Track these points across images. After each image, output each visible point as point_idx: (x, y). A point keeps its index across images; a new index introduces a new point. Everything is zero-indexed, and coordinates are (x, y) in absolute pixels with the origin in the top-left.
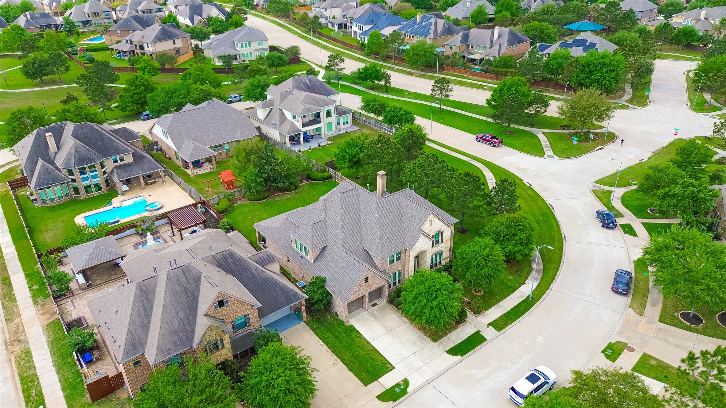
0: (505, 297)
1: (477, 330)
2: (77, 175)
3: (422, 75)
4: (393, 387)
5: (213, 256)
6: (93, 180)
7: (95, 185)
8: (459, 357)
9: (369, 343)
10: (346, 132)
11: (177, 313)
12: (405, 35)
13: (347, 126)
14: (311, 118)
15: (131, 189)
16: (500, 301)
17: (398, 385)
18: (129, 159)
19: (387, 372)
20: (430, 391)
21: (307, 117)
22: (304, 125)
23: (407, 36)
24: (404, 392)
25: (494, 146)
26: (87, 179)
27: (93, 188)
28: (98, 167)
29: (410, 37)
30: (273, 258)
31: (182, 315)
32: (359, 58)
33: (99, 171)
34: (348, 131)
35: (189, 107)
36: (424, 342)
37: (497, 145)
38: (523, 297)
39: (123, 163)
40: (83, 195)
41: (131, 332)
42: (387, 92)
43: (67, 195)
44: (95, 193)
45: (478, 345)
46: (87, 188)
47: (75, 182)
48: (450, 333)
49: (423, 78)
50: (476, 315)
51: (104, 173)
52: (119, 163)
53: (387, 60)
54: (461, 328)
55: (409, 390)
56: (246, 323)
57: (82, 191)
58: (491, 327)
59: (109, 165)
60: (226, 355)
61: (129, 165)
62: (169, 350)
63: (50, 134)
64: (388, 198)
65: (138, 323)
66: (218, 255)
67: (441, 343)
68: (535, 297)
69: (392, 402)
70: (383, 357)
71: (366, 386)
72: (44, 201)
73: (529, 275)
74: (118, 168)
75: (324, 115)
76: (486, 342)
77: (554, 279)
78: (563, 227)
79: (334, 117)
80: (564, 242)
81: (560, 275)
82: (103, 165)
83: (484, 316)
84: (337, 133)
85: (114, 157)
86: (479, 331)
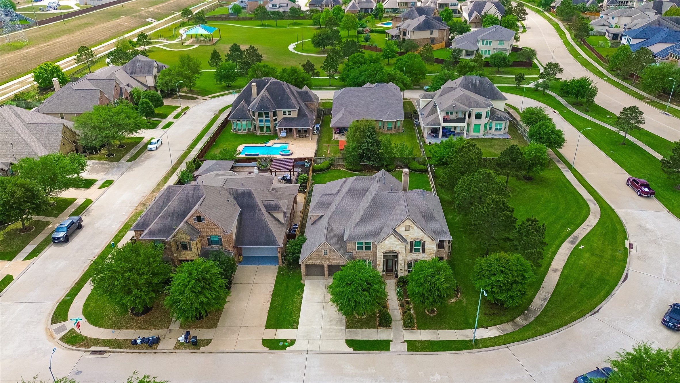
0: (451, 329)
1: (391, 339)
2: (256, 117)
3: (654, 101)
4: (280, 340)
5: (237, 190)
6: (266, 123)
7: (267, 127)
8: (351, 349)
9: (301, 302)
10: (492, 138)
11: (173, 214)
12: (671, 54)
13: (498, 132)
14: (460, 116)
15: (287, 137)
16: (442, 329)
17: (285, 341)
18: (295, 114)
19: (289, 328)
20: (302, 358)
21: (454, 114)
22: (445, 120)
23: (673, 57)
24: (284, 348)
25: (640, 195)
26: (261, 121)
27: (265, 129)
28: (271, 114)
29: (676, 58)
30: (279, 208)
31: (175, 216)
32: (600, 72)
33: (271, 118)
34: (494, 137)
35: (367, 85)
36: (339, 323)
37: (643, 195)
38: (469, 337)
39: (289, 116)
40: (258, 132)
41: (148, 214)
42: (586, 111)
43: (250, 129)
44: (266, 133)
45: (378, 350)
46: (262, 128)
47: (255, 121)
48: (366, 329)
49: (653, 105)
50: (404, 328)
51: (275, 120)
52: (287, 116)
53: (628, 79)
54: (379, 330)
55: (288, 349)
56: (219, 242)
57: (258, 129)
58: (406, 343)
59: (280, 116)
60: (194, 257)
61: (293, 119)
62: (155, 234)
63: (254, 84)
64: (390, 194)
65: (154, 211)
66: (241, 190)
67: (350, 331)
68: (480, 344)
69: (268, 349)
70: (299, 317)
71: (265, 328)
72: (235, 129)
73: (502, 324)
74: (285, 119)
75: (473, 116)
76: (386, 352)
77: (525, 340)
78: (609, 301)
79: (484, 120)
80: (588, 315)
81: (536, 341)
82: (275, 114)
83: (412, 332)
84: (482, 137)
85: (284, 110)
86: (391, 341)
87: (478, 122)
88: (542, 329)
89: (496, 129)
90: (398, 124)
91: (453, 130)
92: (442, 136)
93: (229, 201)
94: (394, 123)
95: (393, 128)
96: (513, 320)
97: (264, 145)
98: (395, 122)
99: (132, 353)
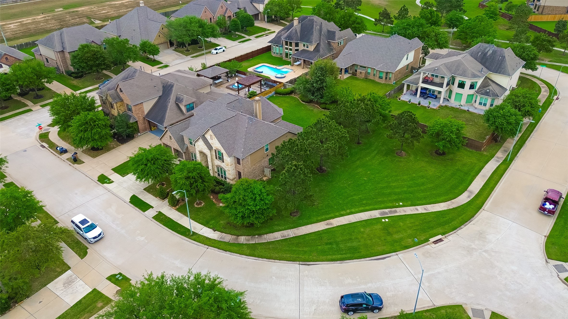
4: (108, 179)
5: (168, 82)
6: (290, 51)
7: (290, 55)
8: (129, 201)
10: (468, 111)
17: (110, 180)
18: (311, 48)
19: (121, 175)
20: (103, 192)
22: (425, 81)
24: (104, 183)
26: (287, 49)
28: (293, 44)
33: (293, 47)
34: (471, 110)
39: (307, 49)
40: (284, 58)
43: (281, 54)
44: (289, 59)
45: (139, 208)
47: (283, 48)
50: (169, 205)
51: (297, 50)
52: (306, 48)
56: (131, 110)
57: (284, 55)
58: (157, 213)
59: (301, 47)
61: (308, 52)
63: (297, 19)
67: (142, 192)
68: (194, 237)
69: (97, 180)
71: (112, 170)
72: (274, 53)
73: (228, 234)
74: (303, 50)
75: (456, 84)
76: (142, 212)
77: (225, 251)
78: (333, 264)
79: (467, 91)
80: (298, 263)
81: (231, 256)
82: (297, 45)
83: (170, 209)
84: (458, 107)
85: (305, 43)
86: (153, 207)
87: (460, 90)
88: (248, 252)
89: (480, 103)
90: (390, 75)
91: (436, 93)
92: (420, 96)
93: (155, 86)
94: (385, 74)
95: (384, 78)
96: (238, 236)
97: (274, 67)
98: (387, 73)
99: (52, 153)
